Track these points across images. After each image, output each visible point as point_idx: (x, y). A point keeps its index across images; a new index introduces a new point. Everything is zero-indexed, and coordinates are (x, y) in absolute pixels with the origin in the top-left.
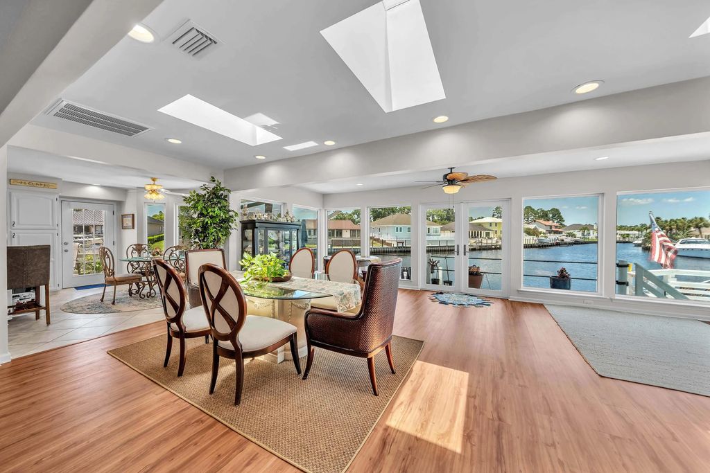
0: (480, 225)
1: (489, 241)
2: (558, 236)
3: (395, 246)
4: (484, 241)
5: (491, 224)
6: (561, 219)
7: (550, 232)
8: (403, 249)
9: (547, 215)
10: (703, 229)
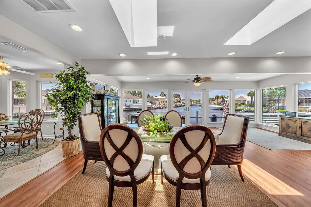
0: (157, 99)
1: (160, 105)
2: (180, 103)
3: (125, 108)
4: (159, 105)
5: (160, 99)
6: (180, 98)
7: (178, 102)
8: (128, 109)
9: (176, 96)
10: (214, 101)
